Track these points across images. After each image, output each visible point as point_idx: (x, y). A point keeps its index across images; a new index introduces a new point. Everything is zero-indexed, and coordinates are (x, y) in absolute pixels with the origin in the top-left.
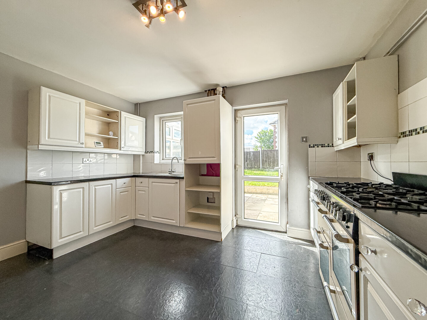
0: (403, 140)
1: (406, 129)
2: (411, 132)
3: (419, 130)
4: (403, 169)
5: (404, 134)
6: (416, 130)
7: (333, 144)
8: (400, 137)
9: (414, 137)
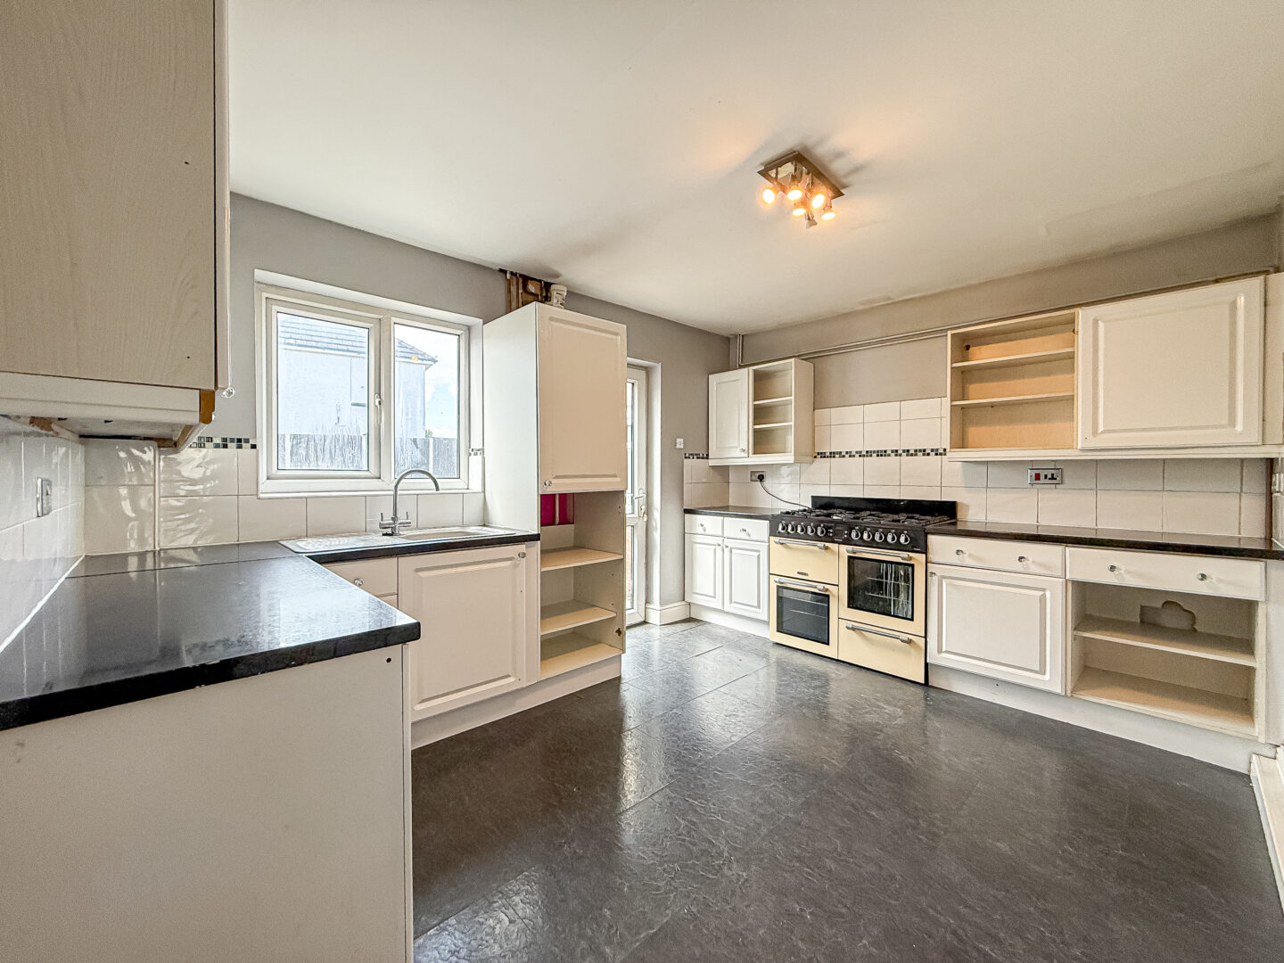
0: (820, 461)
1: (827, 451)
2: (833, 455)
3: (843, 454)
4: (825, 492)
5: (823, 455)
6: (841, 453)
7: (708, 455)
8: (815, 457)
9: (837, 460)
